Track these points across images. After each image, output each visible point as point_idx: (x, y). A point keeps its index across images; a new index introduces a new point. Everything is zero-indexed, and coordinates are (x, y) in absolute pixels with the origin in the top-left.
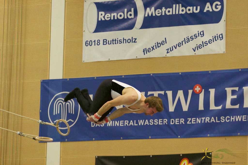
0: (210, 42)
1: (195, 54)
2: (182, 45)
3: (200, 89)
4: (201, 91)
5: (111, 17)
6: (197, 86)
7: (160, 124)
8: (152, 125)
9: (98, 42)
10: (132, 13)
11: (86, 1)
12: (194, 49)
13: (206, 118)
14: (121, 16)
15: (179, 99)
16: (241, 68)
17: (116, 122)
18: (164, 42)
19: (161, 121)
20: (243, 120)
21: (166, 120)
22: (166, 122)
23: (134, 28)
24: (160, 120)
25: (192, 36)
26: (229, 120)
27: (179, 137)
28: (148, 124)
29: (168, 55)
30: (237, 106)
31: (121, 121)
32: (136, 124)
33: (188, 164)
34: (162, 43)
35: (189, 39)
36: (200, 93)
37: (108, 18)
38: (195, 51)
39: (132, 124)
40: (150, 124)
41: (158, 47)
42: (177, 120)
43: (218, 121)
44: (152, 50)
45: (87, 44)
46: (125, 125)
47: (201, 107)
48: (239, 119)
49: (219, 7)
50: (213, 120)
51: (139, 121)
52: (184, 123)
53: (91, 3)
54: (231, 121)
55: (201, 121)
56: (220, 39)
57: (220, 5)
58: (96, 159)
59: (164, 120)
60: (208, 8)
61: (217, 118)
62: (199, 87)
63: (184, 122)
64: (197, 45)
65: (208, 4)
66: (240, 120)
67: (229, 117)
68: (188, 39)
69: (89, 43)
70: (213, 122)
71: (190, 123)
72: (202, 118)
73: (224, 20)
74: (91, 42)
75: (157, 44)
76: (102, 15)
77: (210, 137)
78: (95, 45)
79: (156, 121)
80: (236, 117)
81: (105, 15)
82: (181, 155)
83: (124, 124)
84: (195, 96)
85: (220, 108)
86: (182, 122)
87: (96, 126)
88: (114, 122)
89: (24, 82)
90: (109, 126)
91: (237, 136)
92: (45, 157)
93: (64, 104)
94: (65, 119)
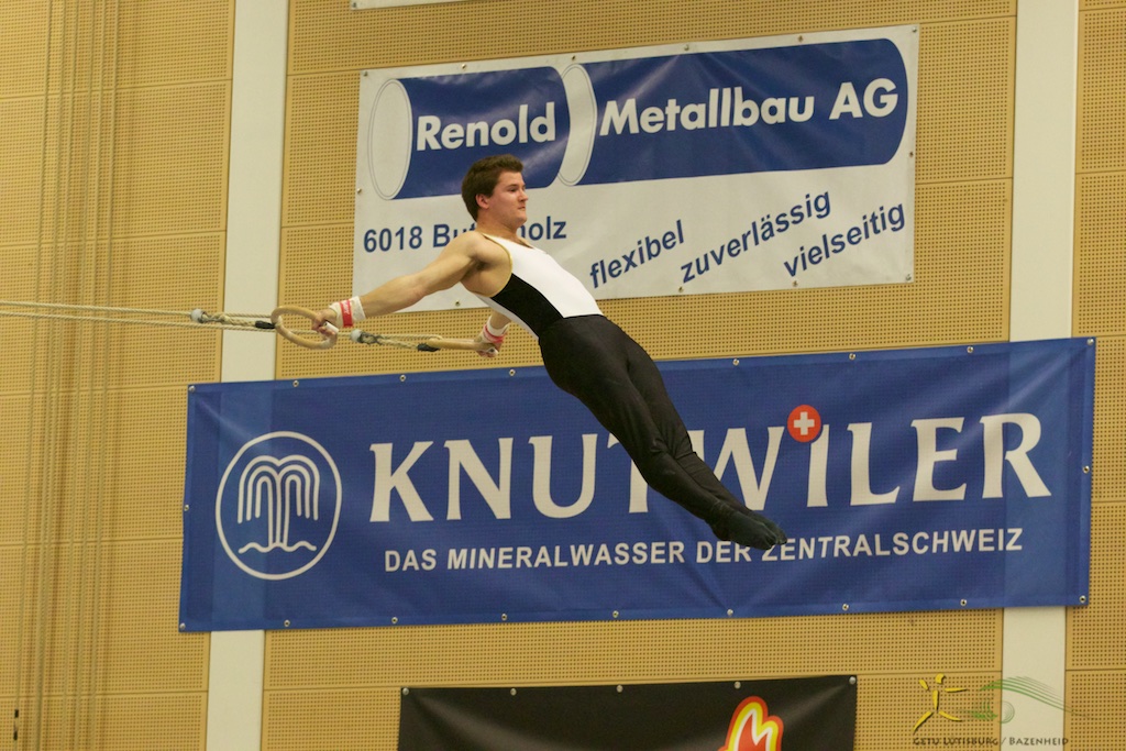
0: (853, 237)
1: (795, 284)
2: (746, 248)
3: (812, 423)
4: (819, 429)
5: (464, 138)
6: (804, 411)
7: (654, 560)
8: (624, 565)
9: (414, 237)
10: (550, 120)
11: (366, 75)
12: (792, 267)
13: (834, 539)
14: (503, 132)
15: (731, 462)
16: (975, 340)
17: (483, 552)
18: (674, 237)
19: (658, 548)
20: (982, 548)
21: (681, 546)
22: (678, 553)
23: (557, 180)
24: (654, 545)
25: (784, 215)
26: (926, 548)
27: (730, 612)
28: (609, 562)
29: (690, 289)
30: (959, 494)
31: (502, 550)
32: (560, 561)
33: (764, 721)
34: (665, 242)
35: (769, 223)
36: (812, 438)
37: (452, 140)
38: (793, 273)
39: (547, 560)
40: (617, 559)
41: (651, 256)
42: (723, 547)
43: (882, 549)
44: (627, 270)
45: (370, 245)
46: (518, 565)
47: (817, 496)
48: (963, 542)
49: (891, 101)
50: (862, 545)
51: (573, 548)
52: (748, 559)
53: (388, 82)
54: (935, 550)
55: (815, 552)
56: (893, 226)
57: (892, 92)
58: (403, 696)
59: (672, 544)
60: (847, 102)
61: (877, 537)
62: (809, 418)
63: (748, 554)
64: (802, 249)
65: (847, 89)
66: (969, 548)
67: (926, 536)
68: (767, 227)
69: (377, 241)
70: (862, 554)
71: (775, 558)
72: (820, 539)
73: (909, 151)
74: (386, 234)
75: (644, 245)
76: (429, 127)
77: (848, 613)
78: (402, 248)
80: (954, 533)
81: (442, 128)
82: (738, 685)
83: (513, 561)
84: (795, 450)
85: (890, 497)
86: (741, 556)
87: (405, 568)
88: (474, 551)
89: (124, 391)
90: (457, 567)
91: (958, 609)
92: (204, 688)
93: (278, 479)
94: (282, 541)
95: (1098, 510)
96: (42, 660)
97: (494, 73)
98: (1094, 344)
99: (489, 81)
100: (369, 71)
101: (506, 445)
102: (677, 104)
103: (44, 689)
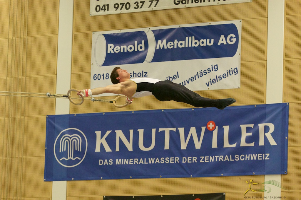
0: (224, 76)
1: (209, 89)
2: (195, 79)
3: (213, 126)
4: (215, 127)
5: (120, 50)
6: (211, 122)
7: (171, 162)
8: (163, 164)
9: (107, 76)
10: (143, 45)
11: (94, 33)
12: (208, 84)
13: (219, 156)
14: (131, 48)
15: (192, 135)
16: (257, 104)
17: (125, 160)
18: (176, 76)
19: (172, 159)
20: (259, 159)
21: (178, 158)
22: (177, 160)
23: (145, 61)
25: (206, 70)
26: (244, 159)
27: (191, 176)
28: (159, 163)
30: (252, 144)
31: (130, 159)
32: (146, 162)
34: (174, 78)
35: (202, 73)
36: (213, 129)
37: (117, 50)
38: (208, 86)
39: (142, 162)
40: (161, 162)
42: (189, 159)
43: (232, 159)
45: (95, 78)
47: (215, 145)
48: (254, 157)
49: (234, 40)
50: (227, 158)
51: (149, 159)
52: (196, 162)
53: (100, 35)
54: (246, 159)
55: (214, 160)
56: (235, 73)
57: (234, 38)
58: (104, 198)
59: (176, 158)
60: (222, 40)
61: (231, 156)
62: (212, 124)
63: (196, 160)
64: (210, 79)
65: (222, 37)
66: (255, 159)
67: (244, 156)
69: (97, 77)
70: (227, 160)
71: (203, 162)
72: (215, 157)
73: (239, 53)
74: (99, 75)
75: (168, 78)
76: (111, 47)
77: (223, 176)
78: (103, 79)
79: (167, 159)
80: (251, 155)
81: (114, 47)
82: (193, 195)
83: (133, 162)
84: (209, 133)
85: (234, 145)
86: (194, 161)
87: (104, 164)
88: (123, 160)
89: (29, 117)
90: (118, 164)
91: (252, 175)
92: (51, 196)
93: (70, 140)
94: (71, 157)
95: (290, 149)
96: (7, 189)
97: (128, 33)
98: (289, 105)
99: (127, 35)
100: (95, 32)
101: (131, 131)
102: (177, 41)
103: (8, 196)
